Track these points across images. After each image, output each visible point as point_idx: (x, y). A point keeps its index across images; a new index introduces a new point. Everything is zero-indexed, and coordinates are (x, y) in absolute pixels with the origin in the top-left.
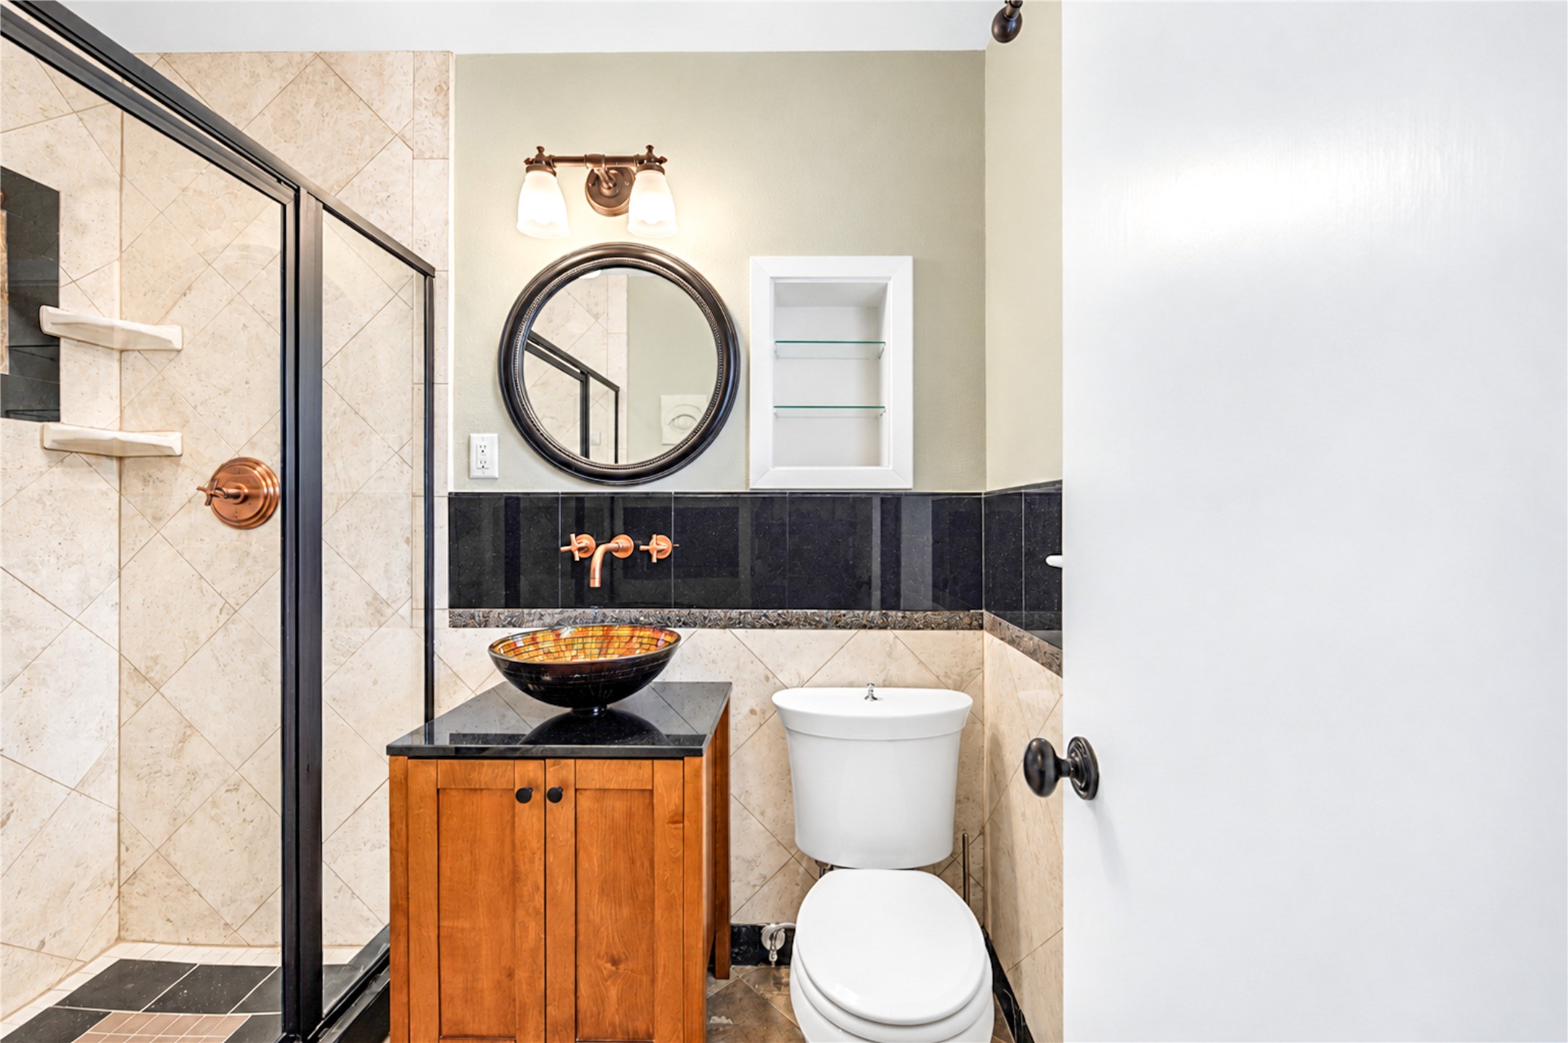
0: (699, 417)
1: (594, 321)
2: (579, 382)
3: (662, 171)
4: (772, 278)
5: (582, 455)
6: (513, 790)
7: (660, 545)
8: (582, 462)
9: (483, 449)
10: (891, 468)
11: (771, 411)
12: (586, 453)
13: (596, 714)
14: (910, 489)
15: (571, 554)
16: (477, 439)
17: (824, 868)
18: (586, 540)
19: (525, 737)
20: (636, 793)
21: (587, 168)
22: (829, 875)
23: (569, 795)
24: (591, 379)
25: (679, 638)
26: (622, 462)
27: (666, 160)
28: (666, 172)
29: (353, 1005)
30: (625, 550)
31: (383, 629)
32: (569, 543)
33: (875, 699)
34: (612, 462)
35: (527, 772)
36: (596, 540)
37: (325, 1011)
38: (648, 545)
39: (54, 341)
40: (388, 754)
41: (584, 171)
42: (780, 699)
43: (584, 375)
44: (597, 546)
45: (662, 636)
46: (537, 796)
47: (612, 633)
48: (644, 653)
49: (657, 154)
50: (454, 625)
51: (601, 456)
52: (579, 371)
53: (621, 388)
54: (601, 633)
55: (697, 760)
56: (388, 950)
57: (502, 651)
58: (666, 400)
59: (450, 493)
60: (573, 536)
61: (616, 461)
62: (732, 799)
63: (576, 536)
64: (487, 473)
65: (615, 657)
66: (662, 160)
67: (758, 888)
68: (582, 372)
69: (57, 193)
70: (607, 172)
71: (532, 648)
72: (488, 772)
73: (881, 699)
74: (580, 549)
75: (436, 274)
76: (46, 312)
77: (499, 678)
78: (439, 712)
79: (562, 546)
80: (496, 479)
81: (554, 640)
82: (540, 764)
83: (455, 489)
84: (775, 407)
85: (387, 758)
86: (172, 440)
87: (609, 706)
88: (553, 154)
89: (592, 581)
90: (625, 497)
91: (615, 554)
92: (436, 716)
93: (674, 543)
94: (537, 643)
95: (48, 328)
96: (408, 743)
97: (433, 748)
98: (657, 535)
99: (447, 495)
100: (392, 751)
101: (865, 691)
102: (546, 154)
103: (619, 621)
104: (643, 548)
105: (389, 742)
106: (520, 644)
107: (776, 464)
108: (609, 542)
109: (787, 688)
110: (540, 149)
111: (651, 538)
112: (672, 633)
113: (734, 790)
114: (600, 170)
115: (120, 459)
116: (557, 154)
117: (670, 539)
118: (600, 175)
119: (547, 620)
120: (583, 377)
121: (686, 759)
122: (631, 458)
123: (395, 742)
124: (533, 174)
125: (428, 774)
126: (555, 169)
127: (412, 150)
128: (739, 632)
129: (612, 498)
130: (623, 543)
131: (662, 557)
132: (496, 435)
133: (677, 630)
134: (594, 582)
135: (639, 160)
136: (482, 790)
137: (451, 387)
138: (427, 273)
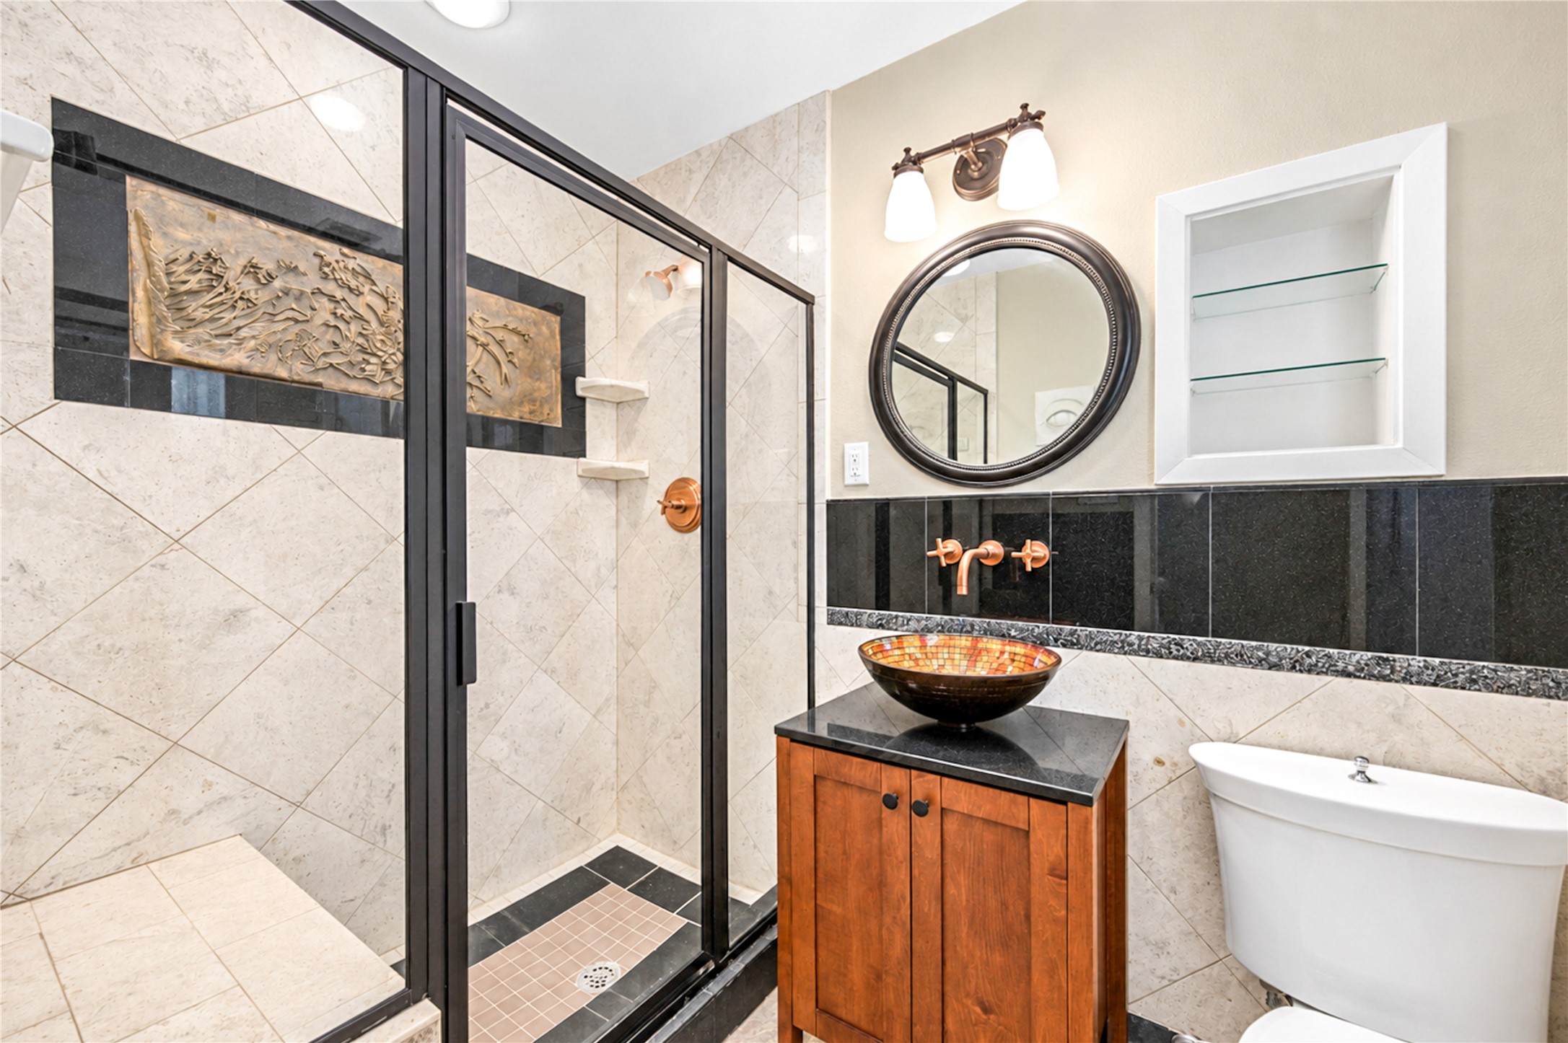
0: (1080, 411)
1: (962, 324)
2: (946, 388)
3: (1039, 126)
4: (1187, 216)
5: (949, 457)
6: (881, 793)
7: (1036, 552)
8: (949, 464)
9: (855, 458)
10: (1400, 445)
11: (1186, 386)
12: (953, 453)
13: (964, 730)
14: (1441, 476)
15: (937, 557)
16: (850, 448)
17: (1276, 998)
18: (952, 545)
19: (892, 741)
20: (1009, 831)
21: (956, 153)
22: (1284, 1010)
23: (934, 811)
24: (959, 384)
25: (1059, 661)
26: (992, 461)
27: (1043, 113)
28: (1044, 129)
29: (752, 947)
30: (994, 556)
31: (776, 622)
32: (935, 547)
33: (1370, 781)
34: (980, 463)
35: (894, 779)
36: (962, 546)
37: (731, 944)
38: (1020, 551)
39: (583, 399)
40: (776, 733)
41: (952, 158)
42: (1204, 754)
43: (952, 381)
44: (964, 551)
45: (1040, 656)
46: (904, 806)
47: (980, 645)
48: (1016, 672)
49: (1032, 110)
50: (831, 622)
51: (969, 459)
52: (946, 378)
53: (990, 391)
54: (969, 644)
55: (1085, 810)
56: (776, 909)
57: (871, 652)
58: (1040, 396)
59: (827, 501)
60: (939, 540)
61: (985, 462)
62: (1129, 863)
63: (943, 541)
64: (860, 481)
65: (984, 673)
66: (1040, 114)
67: (1165, 982)
68: (949, 378)
69: (584, 298)
70: (976, 153)
71: (897, 652)
72: (856, 769)
73: (1383, 784)
74: (946, 555)
75: (816, 300)
76: (579, 380)
77: (867, 678)
78: (819, 702)
79: (929, 551)
80: (867, 485)
81: (921, 647)
82: (906, 773)
83: (832, 495)
84: (1192, 380)
85: (775, 736)
86: (643, 466)
87: (977, 724)
88: (919, 152)
89: (959, 588)
90: (995, 500)
91: (982, 560)
92: (817, 705)
93: (1053, 550)
94: (903, 648)
95: (579, 393)
96: (791, 727)
97: (811, 736)
98: (1032, 540)
99: (825, 501)
100: (779, 731)
101: (1352, 767)
102: (913, 153)
103: (988, 632)
104: (1014, 554)
105: (778, 721)
106: (888, 647)
107: (1194, 450)
108: (977, 548)
109: (1212, 741)
110: (907, 151)
111: (1024, 544)
112: (1050, 653)
113: (1132, 851)
114: (968, 153)
115: (617, 481)
116: (923, 150)
117: (1048, 546)
118: (969, 160)
119: (913, 624)
120: (951, 383)
121: (1070, 805)
122: (1002, 457)
123: (782, 723)
124: (901, 176)
125: (806, 758)
126: (922, 166)
127: (797, 193)
128: (1142, 661)
129: (981, 501)
130: (993, 547)
131: (1037, 566)
132: (866, 444)
133: (1059, 651)
134: (962, 589)
135: (1012, 126)
136: (852, 785)
137: (828, 403)
138: (808, 300)
